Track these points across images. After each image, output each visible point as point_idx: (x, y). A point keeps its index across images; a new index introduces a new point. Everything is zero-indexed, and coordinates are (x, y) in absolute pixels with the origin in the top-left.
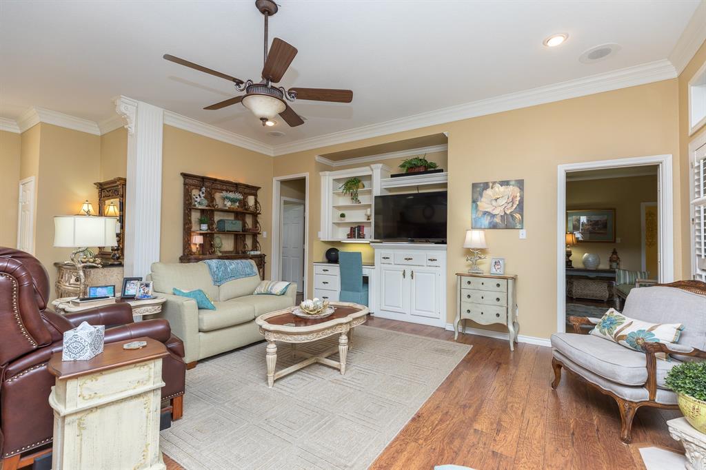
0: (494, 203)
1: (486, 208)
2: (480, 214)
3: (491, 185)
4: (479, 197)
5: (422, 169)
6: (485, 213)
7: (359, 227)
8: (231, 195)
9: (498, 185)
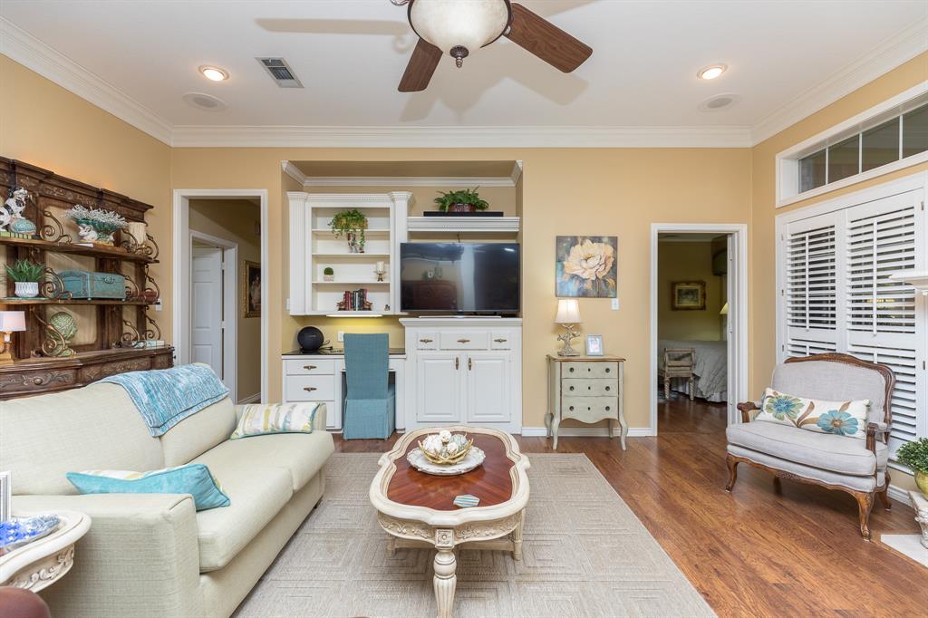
0: (584, 264)
1: (575, 270)
2: (567, 278)
3: (580, 240)
4: (566, 255)
5: (467, 209)
6: (574, 277)
7: (362, 290)
8: (99, 215)
9: (588, 242)
